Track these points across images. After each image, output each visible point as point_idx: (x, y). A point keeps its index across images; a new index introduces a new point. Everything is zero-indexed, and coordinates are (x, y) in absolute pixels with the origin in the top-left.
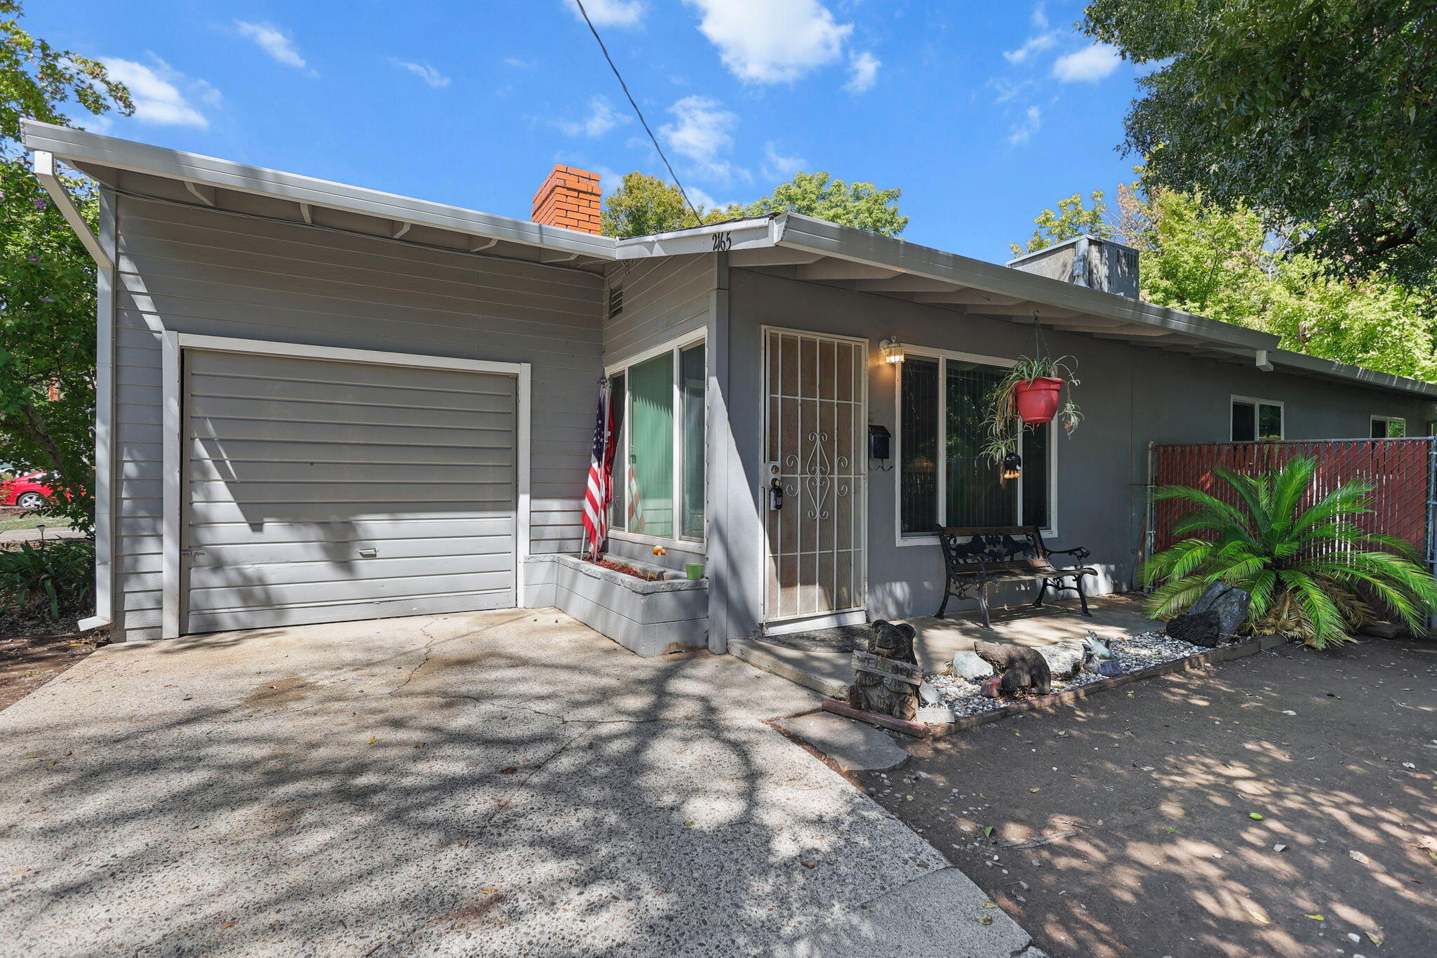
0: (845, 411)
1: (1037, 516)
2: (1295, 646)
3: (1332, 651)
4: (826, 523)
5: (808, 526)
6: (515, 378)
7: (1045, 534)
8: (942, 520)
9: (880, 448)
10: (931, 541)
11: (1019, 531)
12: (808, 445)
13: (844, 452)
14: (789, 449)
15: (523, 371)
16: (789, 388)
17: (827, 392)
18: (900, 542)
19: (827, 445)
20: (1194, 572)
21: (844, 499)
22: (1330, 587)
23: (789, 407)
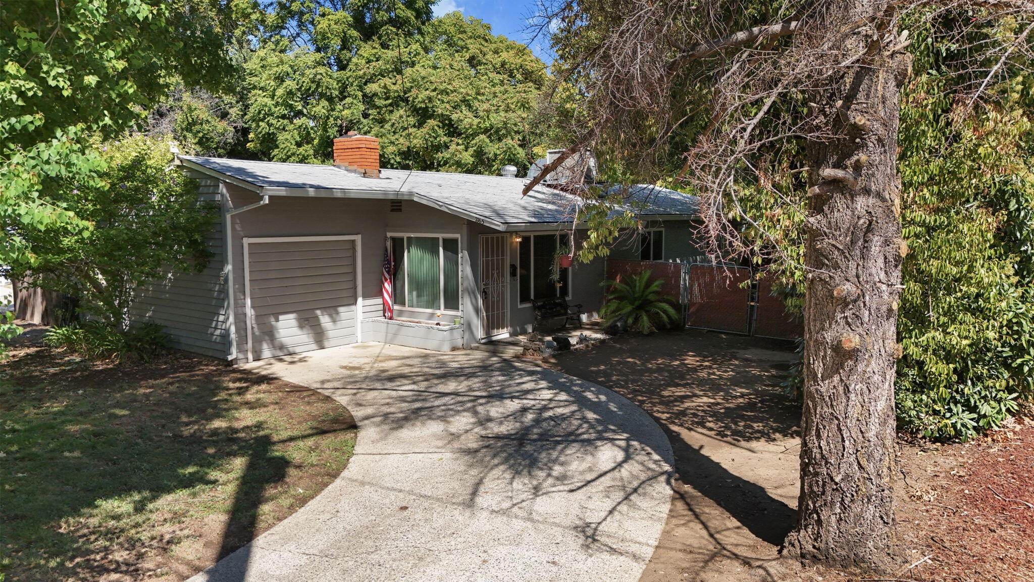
0: (503, 260)
1: (564, 291)
2: (639, 334)
3: (651, 334)
4: (498, 302)
5: (493, 302)
6: (353, 241)
7: (567, 299)
8: (532, 297)
9: (513, 274)
10: (528, 305)
11: (558, 298)
12: (493, 275)
13: (503, 276)
14: (487, 278)
15: (358, 238)
16: (487, 256)
17: (498, 256)
18: (519, 307)
19: (498, 274)
20: (614, 312)
21: (503, 292)
22: (649, 316)
23: (487, 262)
